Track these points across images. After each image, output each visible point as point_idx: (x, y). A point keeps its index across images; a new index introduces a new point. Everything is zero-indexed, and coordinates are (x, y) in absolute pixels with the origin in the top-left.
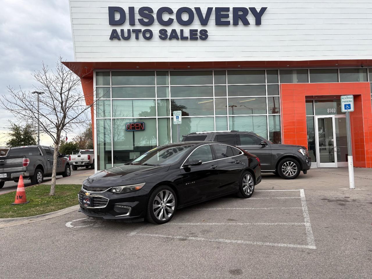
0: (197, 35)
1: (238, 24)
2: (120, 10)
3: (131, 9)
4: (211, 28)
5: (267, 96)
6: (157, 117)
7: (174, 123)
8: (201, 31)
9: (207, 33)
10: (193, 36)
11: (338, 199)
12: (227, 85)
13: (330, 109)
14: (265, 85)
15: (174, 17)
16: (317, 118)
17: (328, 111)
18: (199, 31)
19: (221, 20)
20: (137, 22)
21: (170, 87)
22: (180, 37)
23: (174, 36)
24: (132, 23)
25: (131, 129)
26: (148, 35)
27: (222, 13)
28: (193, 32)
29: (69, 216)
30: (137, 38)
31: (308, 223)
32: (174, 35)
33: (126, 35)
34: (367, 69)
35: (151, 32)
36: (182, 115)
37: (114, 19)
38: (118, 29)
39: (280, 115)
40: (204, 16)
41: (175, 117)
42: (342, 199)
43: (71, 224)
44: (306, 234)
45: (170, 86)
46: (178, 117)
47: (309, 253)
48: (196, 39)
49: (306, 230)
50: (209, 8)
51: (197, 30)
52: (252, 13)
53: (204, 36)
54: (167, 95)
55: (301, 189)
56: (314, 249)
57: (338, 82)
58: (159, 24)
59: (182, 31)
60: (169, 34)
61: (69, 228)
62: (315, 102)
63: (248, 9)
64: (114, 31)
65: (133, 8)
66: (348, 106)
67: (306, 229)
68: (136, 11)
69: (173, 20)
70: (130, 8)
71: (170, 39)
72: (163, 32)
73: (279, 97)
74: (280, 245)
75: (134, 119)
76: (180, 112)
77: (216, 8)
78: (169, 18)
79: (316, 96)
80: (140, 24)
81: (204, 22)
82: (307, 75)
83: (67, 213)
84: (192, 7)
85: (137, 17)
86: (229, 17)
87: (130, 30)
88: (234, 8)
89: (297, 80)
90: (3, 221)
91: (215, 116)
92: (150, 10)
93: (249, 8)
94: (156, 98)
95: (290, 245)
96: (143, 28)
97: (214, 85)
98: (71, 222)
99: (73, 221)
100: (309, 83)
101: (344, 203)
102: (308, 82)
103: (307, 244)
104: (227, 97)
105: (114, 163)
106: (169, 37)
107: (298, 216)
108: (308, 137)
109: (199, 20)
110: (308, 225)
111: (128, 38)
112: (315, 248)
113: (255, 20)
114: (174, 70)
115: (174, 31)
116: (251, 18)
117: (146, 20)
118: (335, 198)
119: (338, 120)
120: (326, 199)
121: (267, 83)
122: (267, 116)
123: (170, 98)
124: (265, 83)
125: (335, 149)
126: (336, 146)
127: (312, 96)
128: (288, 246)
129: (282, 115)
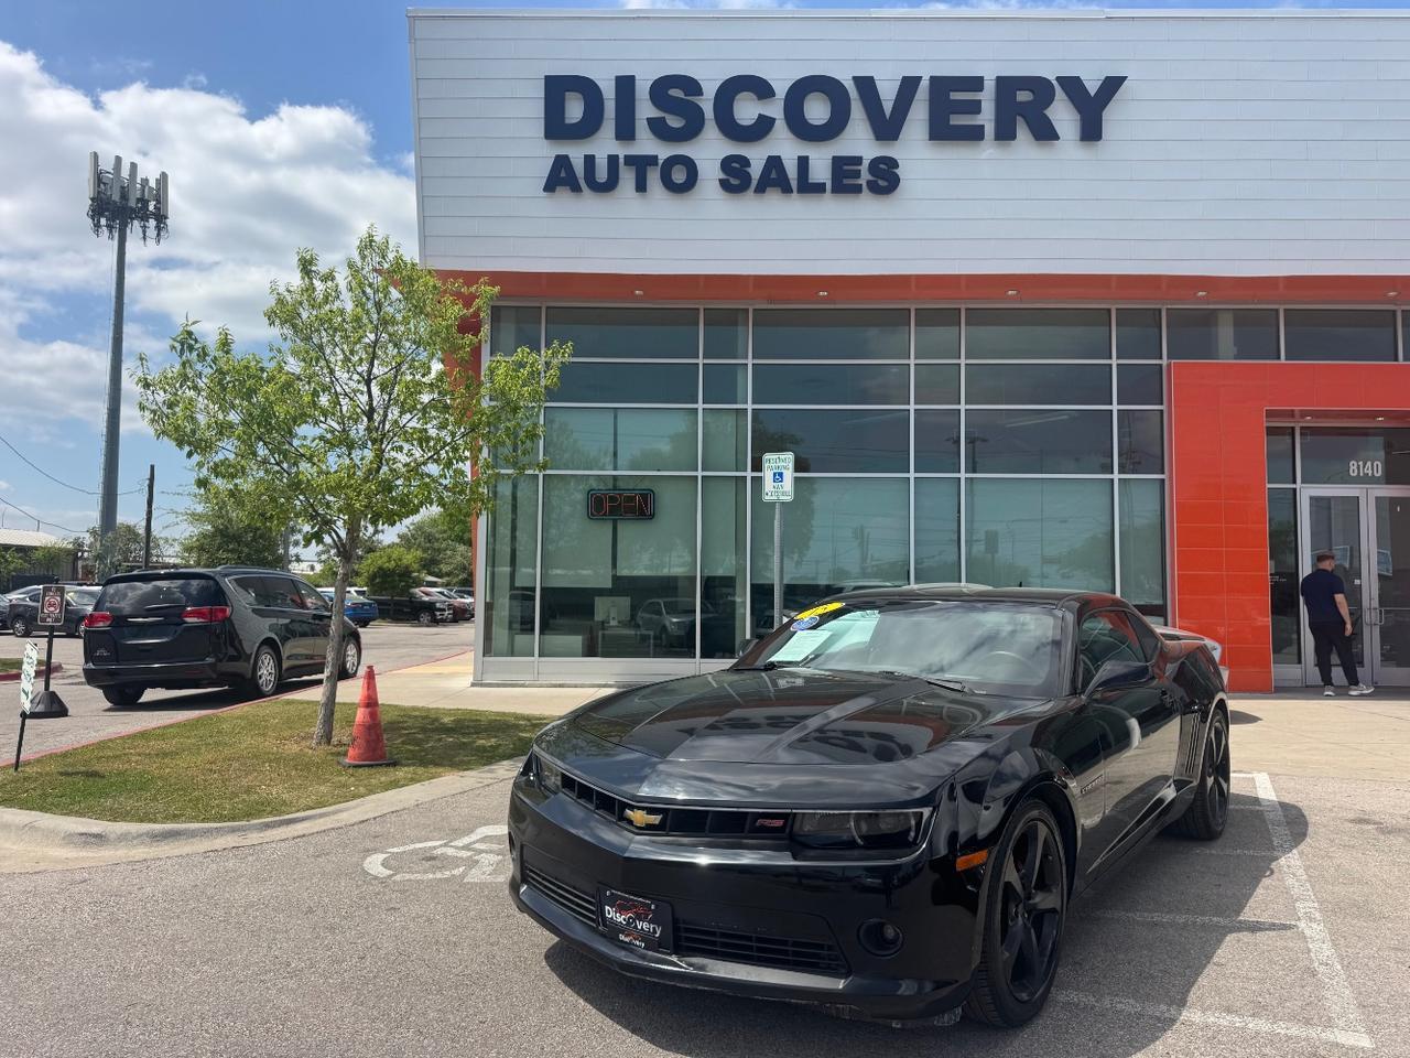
0: (857, 174)
1: (1014, 137)
2: (586, 87)
3: (625, 85)
4: (914, 151)
5: (1115, 407)
6: (700, 474)
7: (767, 498)
8: (875, 162)
9: (896, 171)
10: (846, 181)
12: (963, 362)
13: (1361, 463)
14: (1111, 365)
15: (775, 109)
16: (1306, 493)
17: (1351, 471)
19: (951, 123)
20: (642, 128)
21: (750, 367)
22: (794, 184)
24: (625, 132)
25: (604, 515)
26: (679, 176)
27: (955, 96)
28: (846, 167)
29: (376, 828)
30: (641, 187)
31: (1314, 925)
32: (773, 175)
33: (602, 174)
35: (690, 166)
36: (796, 471)
37: (563, 118)
38: (576, 153)
39: (1163, 480)
40: (888, 107)
41: (768, 475)
43: (383, 865)
45: (750, 362)
46: (779, 477)
48: (857, 190)
49: (1313, 955)
50: (905, 79)
51: (858, 160)
52: (1066, 98)
53: (885, 178)
54: (740, 395)
55: (1259, 772)
56: (1363, 1050)
57: (1396, 359)
58: (720, 136)
59: (803, 162)
60: (756, 170)
61: (376, 878)
62: (1301, 434)
63: (1055, 83)
64: (562, 162)
65: (631, 79)
67: (1309, 951)
68: (643, 90)
69: (774, 120)
70: (619, 79)
71: (761, 189)
72: (734, 165)
73: (1162, 411)
74: (1212, 1019)
75: (615, 478)
76: (789, 457)
77: (933, 79)
78: (760, 115)
79: (1304, 414)
80: (653, 137)
81: (887, 127)
82: (1274, 330)
83: (371, 815)
84: (845, 76)
85: (645, 110)
86: (978, 113)
87: (617, 156)
88: (1000, 80)
89: (1235, 350)
90: (147, 834)
91: (912, 475)
92: (691, 86)
93: (1058, 79)
94: (700, 406)
95: (1258, 1021)
96: (664, 151)
97: (912, 362)
98: (385, 856)
99: (391, 850)
100: (1283, 360)
102: (1279, 358)
103: (1329, 1024)
104: (963, 407)
105: (542, 632)
106: (754, 183)
108: (1271, 565)
109: (867, 123)
110: (1314, 930)
111: (610, 185)
112: (1365, 1042)
113: (1078, 124)
114: (770, 300)
115: (774, 163)
116: (1063, 115)
117: (675, 122)
119: (1387, 507)
120: (1367, 822)
121: (1118, 358)
122: (1112, 480)
123: (750, 406)
124: (1111, 358)
125: (1367, 617)
126: (1377, 605)
127: (1293, 411)
128: (1250, 1026)
129: (1171, 480)
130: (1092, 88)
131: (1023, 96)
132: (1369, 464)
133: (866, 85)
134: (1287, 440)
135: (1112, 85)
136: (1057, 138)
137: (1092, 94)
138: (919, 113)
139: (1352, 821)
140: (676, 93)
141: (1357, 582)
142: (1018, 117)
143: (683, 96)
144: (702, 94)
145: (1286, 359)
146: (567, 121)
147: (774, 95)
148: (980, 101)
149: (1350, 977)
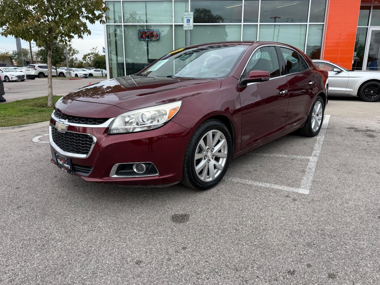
6: (174, 24)
7: (185, 29)
11: (368, 129)
16: (371, 29)
25: (144, 39)
39: (324, 25)
41: (185, 20)
42: (372, 129)
43: (39, 139)
44: (304, 171)
46: (188, 21)
47: (294, 200)
49: (308, 166)
56: (304, 195)
61: (34, 142)
62: (373, 9)
74: (261, 185)
75: (147, 26)
76: (192, 14)
79: (375, 1)
91: (242, 24)
95: (275, 185)
98: (40, 136)
99: (45, 135)
101: (375, 134)
103: (299, 186)
108: (354, 54)
110: (313, 160)
112: (306, 192)
118: (365, 127)
120: (352, 128)
122: (307, 25)
128: (272, 187)
129: (326, 24)
134: (369, 10)
139: (348, 128)
149: (315, 172)
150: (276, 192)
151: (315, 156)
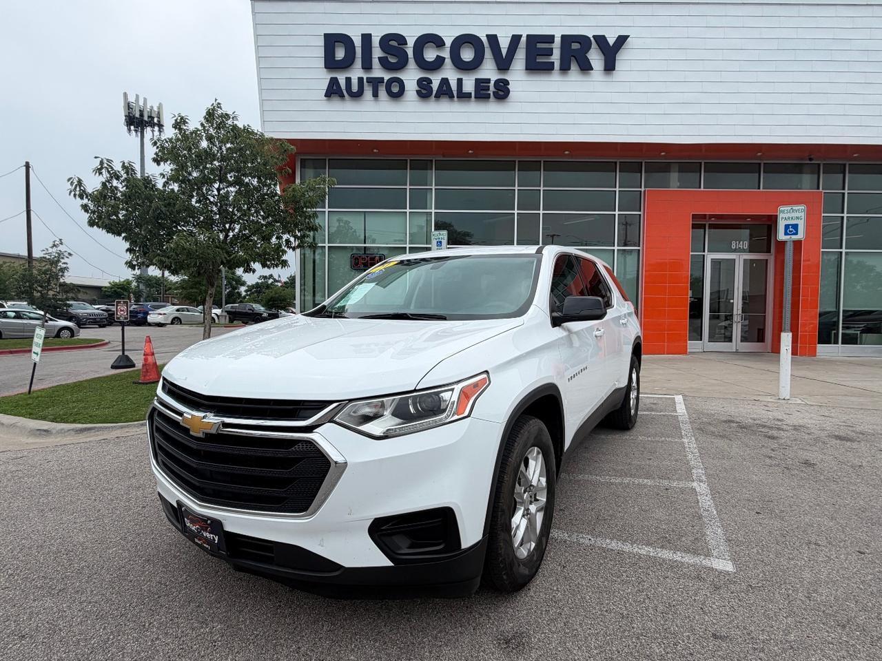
0: (488, 88)
1: (569, 69)
2: (345, 40)
3: (367, 38)
4: (517, 76)
5: (617, 213)
6: (408, 246)
8: (497, 82)
9: (508, 87)
10: (482, 92)
11: (758, 422)
12: (542, 188)
13: (737, 242)
14: (615, 191)
15: (446, 54)
16: (710, 257)
17: (732, 246)
18: (492, 83)
19: (537, 61)
20: (376, 63)
21: (434, 190)
22: (455, 93)
23: (445, 91)
24: (367, 66)
25: (359, 267)
26: (395, 89)
27: (539, 45)
28: (482, 84)
30: (375, 95)
31: (702, 485)
32: (445, 88)
33: (355, 88)
34: (819, 165)
35: (401, 83)
37: (335, 57)
38: (342, 77)
39: (639, 250)
40: (504, 52)
41: (434, 242)
42: (767, 422)
44: (700, 517)
45: (433, 187)
46: (439, 243)
48: (488, 97)
49: (700, 504)
50: (514, 36)
51: (488, 81)
52: (597, 47)
53: (502, 91)
54: (428, 205)
55: (677, 394)
56: (728, 573)
57: (759, 189)
58: (417, 67)
59: (460, 81)
62: (709, 228)
63: (592, 39)
64: (334, 82)
65: (370, 35)
66: (792, 229)
67: (698, 501)
68: (376, 41)
69: (444, 59)
70: (363, 35)
71: (438, 96)
72: (424, 82)
73: (640, 215)
74: (637, 550)
75: (365, 247)
76: (445, 233)
77: (528, 36)
78: (437, 56)
79: (711, 217)
80: (381, 67)
81: (504, 64)
82: (699, 174)
84: (482, 34)
85: (377, 53)
86: (552, 55)
87: (362, 78)
88: (563, 36)
89: (678, 184)
92: (401, 40)
93: (594, 36)
94: (408, 210)
95: (665, 551)
96: (387, 76)
97: (516, 188)
100: (702, 189)
102: (700, 187)
103: (708, 553)
104: (541, 212)
106: (434, 92)
107: (677, 461)
108: (690, 293)
109: (493, 61)
110: (702, 488)
111: (357, 95)
113: (603, 61)
114: (444, 156)
115: (445, 82)
116: (596, 58)
117: (393, 60)
118: (751, 418)
119: (749, 264)
120: (732, 422)
121: (619, 187)
122: (614, 250)
123: (433, 211)
124: (616, 187)
125: (735, 318)
126: (741, 313)
127: (705, 215)
128: (660, 555)
129: (643, 250)
130: (611, 41)
131: (575, 46)
132: (741, 242)
133: (493, 39)
134: (702, 230)
135: (622, 40)
136: (592, 69)
137: (611, 45)
138: (521, 56)
139: (725, 422)
140: (393, 43)
141: (732, 301)
142: (572, 58)
143: (397, 45)
144: (407, 44)
145: (704, 188)
146: (336, 59)
147: (445, 44)
148: (552, 48)
149: (721, 520)
150: (674, 566)
151: (701, 481)
